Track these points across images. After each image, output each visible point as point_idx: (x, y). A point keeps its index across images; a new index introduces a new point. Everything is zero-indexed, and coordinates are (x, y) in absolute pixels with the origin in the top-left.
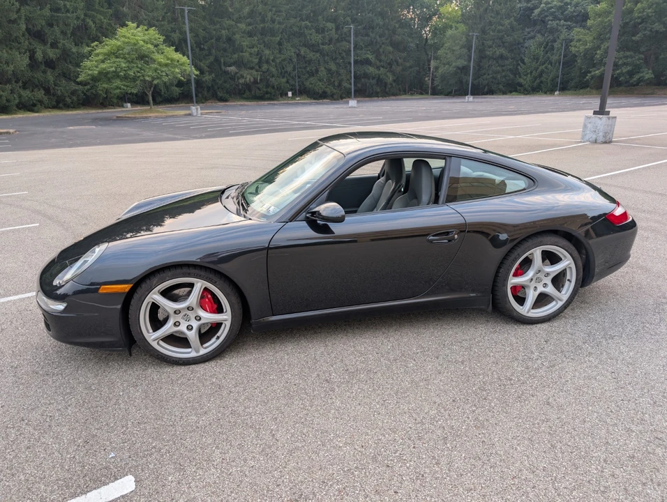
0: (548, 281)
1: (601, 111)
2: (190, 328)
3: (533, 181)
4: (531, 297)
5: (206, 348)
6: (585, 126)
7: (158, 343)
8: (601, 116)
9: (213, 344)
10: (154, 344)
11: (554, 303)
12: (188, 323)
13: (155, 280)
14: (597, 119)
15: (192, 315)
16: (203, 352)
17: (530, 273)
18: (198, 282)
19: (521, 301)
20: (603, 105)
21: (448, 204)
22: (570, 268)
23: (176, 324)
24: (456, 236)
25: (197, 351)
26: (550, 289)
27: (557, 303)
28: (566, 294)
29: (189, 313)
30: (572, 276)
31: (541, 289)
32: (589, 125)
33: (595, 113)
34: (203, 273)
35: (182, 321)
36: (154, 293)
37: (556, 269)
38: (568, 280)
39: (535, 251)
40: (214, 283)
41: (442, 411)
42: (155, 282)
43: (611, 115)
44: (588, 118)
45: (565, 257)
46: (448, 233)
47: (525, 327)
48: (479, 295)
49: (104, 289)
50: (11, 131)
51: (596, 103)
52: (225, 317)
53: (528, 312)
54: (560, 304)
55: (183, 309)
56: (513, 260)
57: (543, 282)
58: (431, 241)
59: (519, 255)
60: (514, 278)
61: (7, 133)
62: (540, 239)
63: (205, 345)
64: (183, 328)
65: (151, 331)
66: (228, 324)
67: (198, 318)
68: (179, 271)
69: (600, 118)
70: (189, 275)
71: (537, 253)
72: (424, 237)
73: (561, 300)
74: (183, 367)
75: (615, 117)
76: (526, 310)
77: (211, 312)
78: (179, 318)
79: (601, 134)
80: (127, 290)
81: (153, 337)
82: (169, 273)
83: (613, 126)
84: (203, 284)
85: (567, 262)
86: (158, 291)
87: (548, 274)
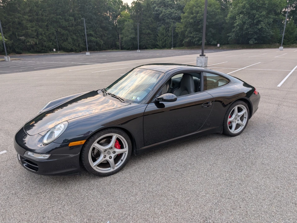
0: (239, 118)
1: (202, 55)
2: (111, 158)
3: (229, 80)
4: (234, 126)
6: (197, 61)
8: (203, 57)
9: (120, 164)
10: (95, 168)
12: (110, 155)
13: (96, 136)
14: (201, 58)
15: (111, 151)
16: (116, 168)
17: (234, 116)
18: (114, 135)
19: (231, 128)
20: (203, 53)
21: (205, 91)
22: (246, 113)
23: (105, 157)
24: (211, 104)
25: (114, 168)
26: (240, 122)
27: (242, 127)
28: (245, 123)
29: (110, 150)
30: (246, 116)
31: (237, 122)
32: (199, 60)
33: (200, 55)
34: (117, 130)
35: (107, 155)
36: (95, 143)
37: (241, 114)
38: (245, 118)
39: (236, 107)
40: (121, 135)
42: (96, 137)
43: (206, 56)
44: (198, 57)
45: (244, 109)
46: (207, 103)
47: (233, 138)
48: (218, 127)
49: (72, 144)
51: (200, 51)
52: (126, 150)
53: (233, 132)
54: (243, 127)
55: (108, 149)
57: (237, 119)
58: (202, 107)
60: (229, 119)
62: (237, 103)
63: (116, 165)
64: (107, 158)
65: (92, 162)
66: (127, 153)
67: (114, 152)
68: (106, 131)
69: (203, 58)
70: (111, 132)
72: (201, 105)
73: (243, 126)
75: (207, 57)
77: (119, 149)
78: (106, 153)
79: (203, 64)
80: (83, 143)
81: (94, 165)
82: (102, 132)
83: (207, 60)
84: (117, 136)
85: (245, 111)
86: (97, 142)
87: (239, 116)
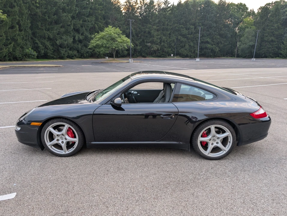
0: (219, 141)
2: (63, 142)
3: (216, 96)
4: (210, 147)
5: (69, 151)
7: (51, 147)
9: (71, 150)
10: (49, 147)
11: (222, 152)
13: (50, 122)
15: (64, 137)
16: (67, 152)
17: (210, 137)
18: (66, 125)
21: (173, 103)
22: (230, 136)
23: (58, 140)
24: (173, 117)
25: (65, 152)
26: (220, 145)
28: (228, 148)
29: (62, 136)
30: (231, 140)
31: (215, 144)
34: (68, 121)
36: (50, 127)
37: (223, 136)
39: (212, 126)
40: (72, 126)
41: (145, 190)
42: (50, 123)
45: (227, 131)
46: (170, 115)
48: (184, 143)
49: (33, 124)
50: (61, 66)
53: (208, 154)
54: (225, 152)
55: (60, 134)
56: (200, 130)
57: (216, 141)
58: (162, 118)
59: (203, 127)
60: (201, 138)
61: (59, 66)
62: (214, 121)
63: (69, 150)
64: (60, 142)
65: (49, 142)
66: (77, 143)
67: (66, 139)
68: (59, 119)
70: (63, 122)
71: (213, 128)
72: (159, 116)
73: (225, 151)
74: (59, 157)
76: (207, 153)
77: (71, 137)
78: (59, 138)
80: (40, 125)
81: (49, 144)
82: (55, 120)
84: (68, 126)
85: (228, 134)
86: (52, 127)
87: (218, 138)
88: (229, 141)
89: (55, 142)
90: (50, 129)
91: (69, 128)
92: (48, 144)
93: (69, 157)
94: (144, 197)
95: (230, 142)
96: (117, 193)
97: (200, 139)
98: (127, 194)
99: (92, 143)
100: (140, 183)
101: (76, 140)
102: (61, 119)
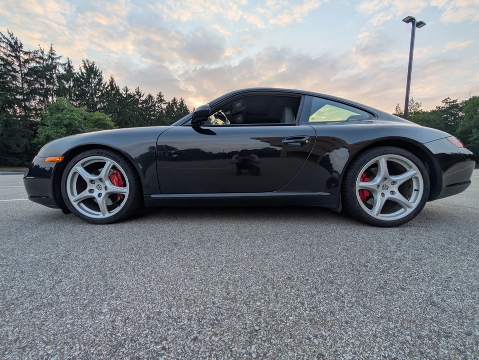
0: (395, 188)
2: (100, 195)
3: (373, 115)
4: (379, 202)
5: (110, 213)
7: (79, 204)
9: (115, 211)
10: (75, 205)
11: (402, 210)
12: (100, 192)
15: (102, 185)
16: (108, 215)
17: (378, 179)
18: (108, 161)
22: (417, 178)
23: (91, 191)
24: (307, 140)
25: (104, 214)
26: (398, 196)
27: (406, 210)
28: (414, 202)
29: (101, 183)
30: (419, 186)
31: (388, 195)
34: (111, 154)
35: (96, 190)
36: (78, 166)
37: (401, 178)
38: (415, 190)
39: (381, 158)
40: (118, 162)
45: (411, 167)
46: (301, 138)
49: (48, 159)
53: (377, 215)
54: (409, 211)
55: (96, 179)
56: (360, 165)
57: (390, 190)
58: (286, 144)
59: (365, 160)
60: (362, 182)
63: (111, 211)
64: (95, 194)
65: (76, 195)
66: (127, 196)
67: (106, 188)
68: (95, 150)
70: (101, 154)
71: (383, 161)
74: (92, 225)
76: (375, 213)
77: (117, 186)
78: (93, 187)
80: (60, 161)
82: (88, 151)
84: (111, 162)
85: (414, 172)
86: (82, 164)
87: (394, 183)
88: (415, 187)
89: (86, 194)
90: (79, 169)
91: (114, 167)
92: (74, 198)
93: (110, 225)
94: (273, 315)
95: (417, 190)
96: (183, 301)
97: (360, 184)
98: (214, 303)
99: (152, 196)
100: (252, 269)
101: (126, 191)
102: (100, 151)
